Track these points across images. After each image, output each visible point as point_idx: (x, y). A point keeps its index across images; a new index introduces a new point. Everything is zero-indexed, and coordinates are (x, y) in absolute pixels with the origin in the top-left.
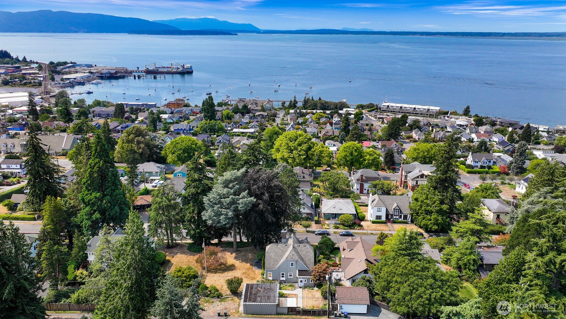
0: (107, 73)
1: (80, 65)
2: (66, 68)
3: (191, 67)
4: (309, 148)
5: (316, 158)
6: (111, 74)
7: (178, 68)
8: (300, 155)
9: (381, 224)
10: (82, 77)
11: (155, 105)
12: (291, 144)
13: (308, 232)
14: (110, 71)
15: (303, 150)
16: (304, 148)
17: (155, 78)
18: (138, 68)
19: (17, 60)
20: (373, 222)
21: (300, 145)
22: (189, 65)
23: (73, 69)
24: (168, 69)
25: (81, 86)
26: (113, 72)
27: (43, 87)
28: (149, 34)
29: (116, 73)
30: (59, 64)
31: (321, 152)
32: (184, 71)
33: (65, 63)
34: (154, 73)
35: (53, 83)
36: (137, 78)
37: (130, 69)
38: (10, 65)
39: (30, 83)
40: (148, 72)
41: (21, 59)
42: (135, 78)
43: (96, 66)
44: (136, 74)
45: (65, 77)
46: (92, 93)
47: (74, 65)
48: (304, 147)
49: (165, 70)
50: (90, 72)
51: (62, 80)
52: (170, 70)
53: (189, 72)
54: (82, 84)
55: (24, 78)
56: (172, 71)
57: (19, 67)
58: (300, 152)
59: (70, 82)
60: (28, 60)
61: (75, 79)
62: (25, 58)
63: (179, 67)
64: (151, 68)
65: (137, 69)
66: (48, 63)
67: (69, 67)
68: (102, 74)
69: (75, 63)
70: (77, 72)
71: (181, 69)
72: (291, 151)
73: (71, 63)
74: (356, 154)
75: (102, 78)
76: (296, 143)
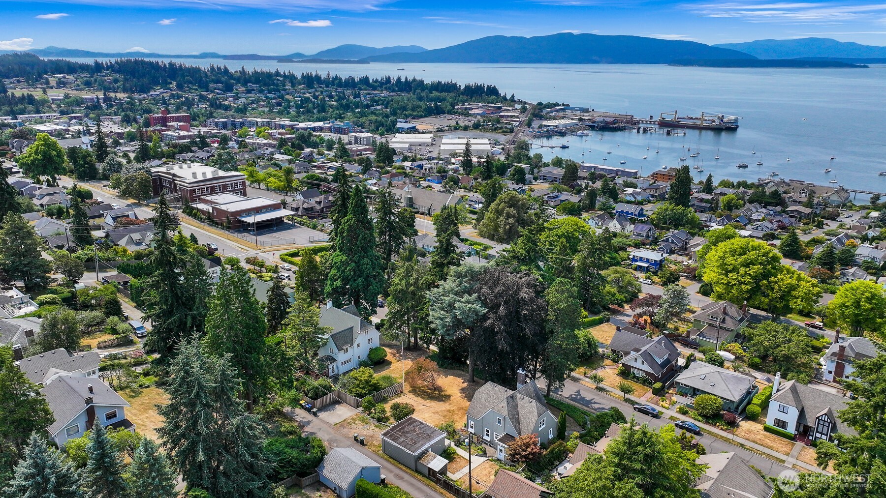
0: (601, 122)
1: (573, 109)
2: (551, 112)
3: (736, 120)
4: (766, 275)
5: (776, 295)
6: (607, 123)
7: (713, 121)
8: (741, 283)
9: (780, 438)
10: (566, 125)
11: (636, 173)
12: (730, 260)
13: (627, 400)
14: (606, 119)
15: (750, 275)
16: (751, 272)
17: (668, 133)
18: (651, 117)
19: (505, 98)
20: (767, 429)
21: (746, 265)
22: (733, 117)
23: (561, 114)
24: (695, 121)
25: (559, 137)
26: (609, 120)
27: (513, 134)
28: (700, 66)
29: (613, 122)
30: (549, 106)
31: (793, 288)
32: (721, 126)
33: (557, 104)
34: (669, 126)
35: (527, 130)
36: (641, 131)
37: (637, 117)
38: (493, 105)
39: (501, 128)
40: (663, 124)
41: (508, 97)
42: (638, 132)
43: (593, 110)
44: (642, 126)
45: (545, 123)
46: (568, 147)
47: (566, 107)
48: (755, 269)
49: (691, 122)
50: (581, 120)
51: (540, 127)
52: (698, 122)
53: (731, 128)
54: (562, 134)
55: (498, 121)
56: (701, 126)
57: (500, 108)
58: (742, 276)
59: (547, 131)
60: (516, 99)
61: (556, 126)
62: (513, 96)
63: (716, 119)
64: (669, 118)
65: (649, 119)
66: (535, 103)
67: (558, 111)
68: (594, 122)
69: (568, 105)
70: (563, 118)
71: (717, 122)
72: (727, 272)
73: (563, 105)
74: (869, 306)
75: (592, 128)
76: (739, 260)
